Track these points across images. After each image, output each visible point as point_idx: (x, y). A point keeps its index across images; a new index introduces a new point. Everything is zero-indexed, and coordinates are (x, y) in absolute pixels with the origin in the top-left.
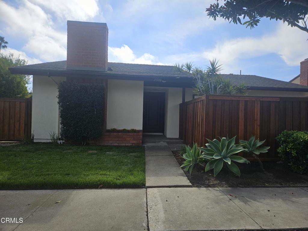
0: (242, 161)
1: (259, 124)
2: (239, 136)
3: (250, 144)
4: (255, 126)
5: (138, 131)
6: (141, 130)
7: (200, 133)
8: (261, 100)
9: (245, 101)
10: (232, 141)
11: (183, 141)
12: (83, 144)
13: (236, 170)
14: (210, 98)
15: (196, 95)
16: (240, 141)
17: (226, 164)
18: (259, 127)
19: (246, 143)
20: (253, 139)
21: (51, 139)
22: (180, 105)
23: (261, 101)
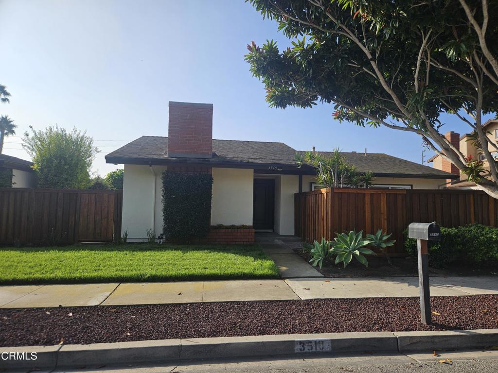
0: (369, 252)
1: (386, 217)
2: (366, 230)
3: (376, 238)
4: (382, 220)
5: (249, 227)
6: (251, 226)
7: (325, 228)
8: (387, 192)
9: (371, 194)
10: (359, 235)
11: (300, 238)
12: (188, 243)
13: (364, 261)
14: (336, 191)
15: (313, 183)
16: (367, 235)
17: (355, 256)
18: (386, 221)
19: (373, 237)
20: (379, 233)
21: (148, 239)
22: (295, 195)
23: (387, 194)
